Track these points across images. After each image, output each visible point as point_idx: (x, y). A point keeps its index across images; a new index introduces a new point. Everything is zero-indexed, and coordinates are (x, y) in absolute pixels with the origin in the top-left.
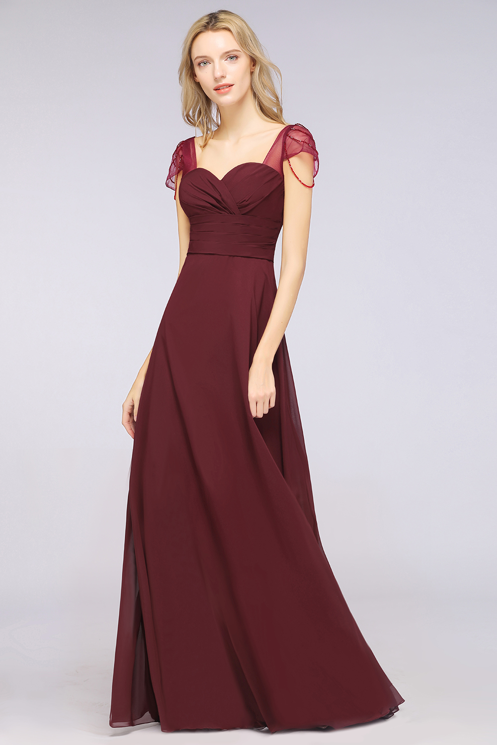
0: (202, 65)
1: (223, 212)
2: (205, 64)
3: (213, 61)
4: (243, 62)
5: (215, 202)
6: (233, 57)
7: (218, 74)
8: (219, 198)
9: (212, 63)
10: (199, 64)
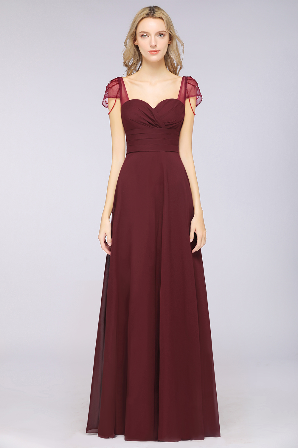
0: (143, 36)
1: (155, 127)
2: (145, 36)
3: (150, 35)
4: (167, 38)
5: (150, 121)
6: (162, 35)
7: (153, 44)
8: (154, 119)
9: (150, 36)
10: (142, 36)
